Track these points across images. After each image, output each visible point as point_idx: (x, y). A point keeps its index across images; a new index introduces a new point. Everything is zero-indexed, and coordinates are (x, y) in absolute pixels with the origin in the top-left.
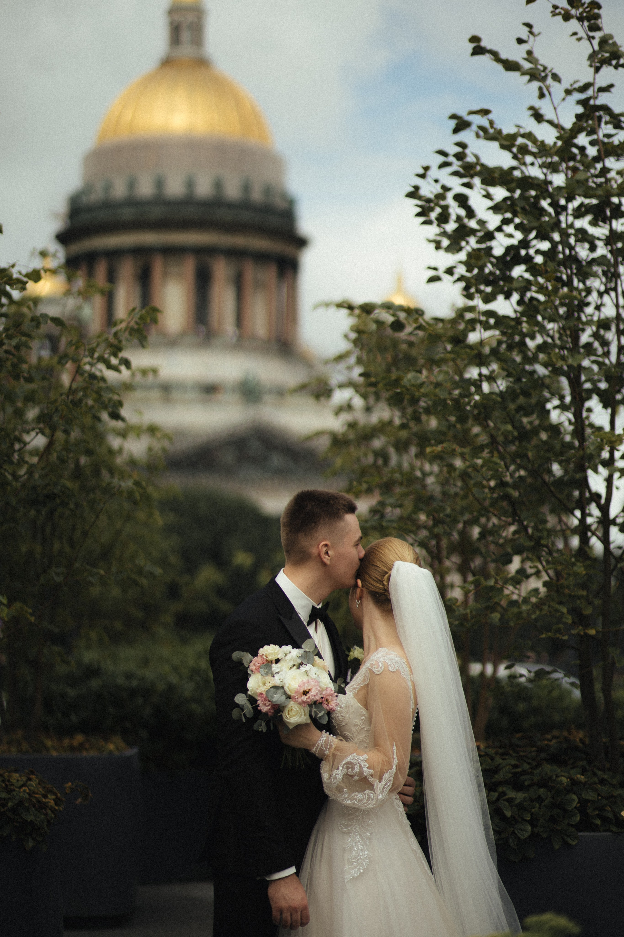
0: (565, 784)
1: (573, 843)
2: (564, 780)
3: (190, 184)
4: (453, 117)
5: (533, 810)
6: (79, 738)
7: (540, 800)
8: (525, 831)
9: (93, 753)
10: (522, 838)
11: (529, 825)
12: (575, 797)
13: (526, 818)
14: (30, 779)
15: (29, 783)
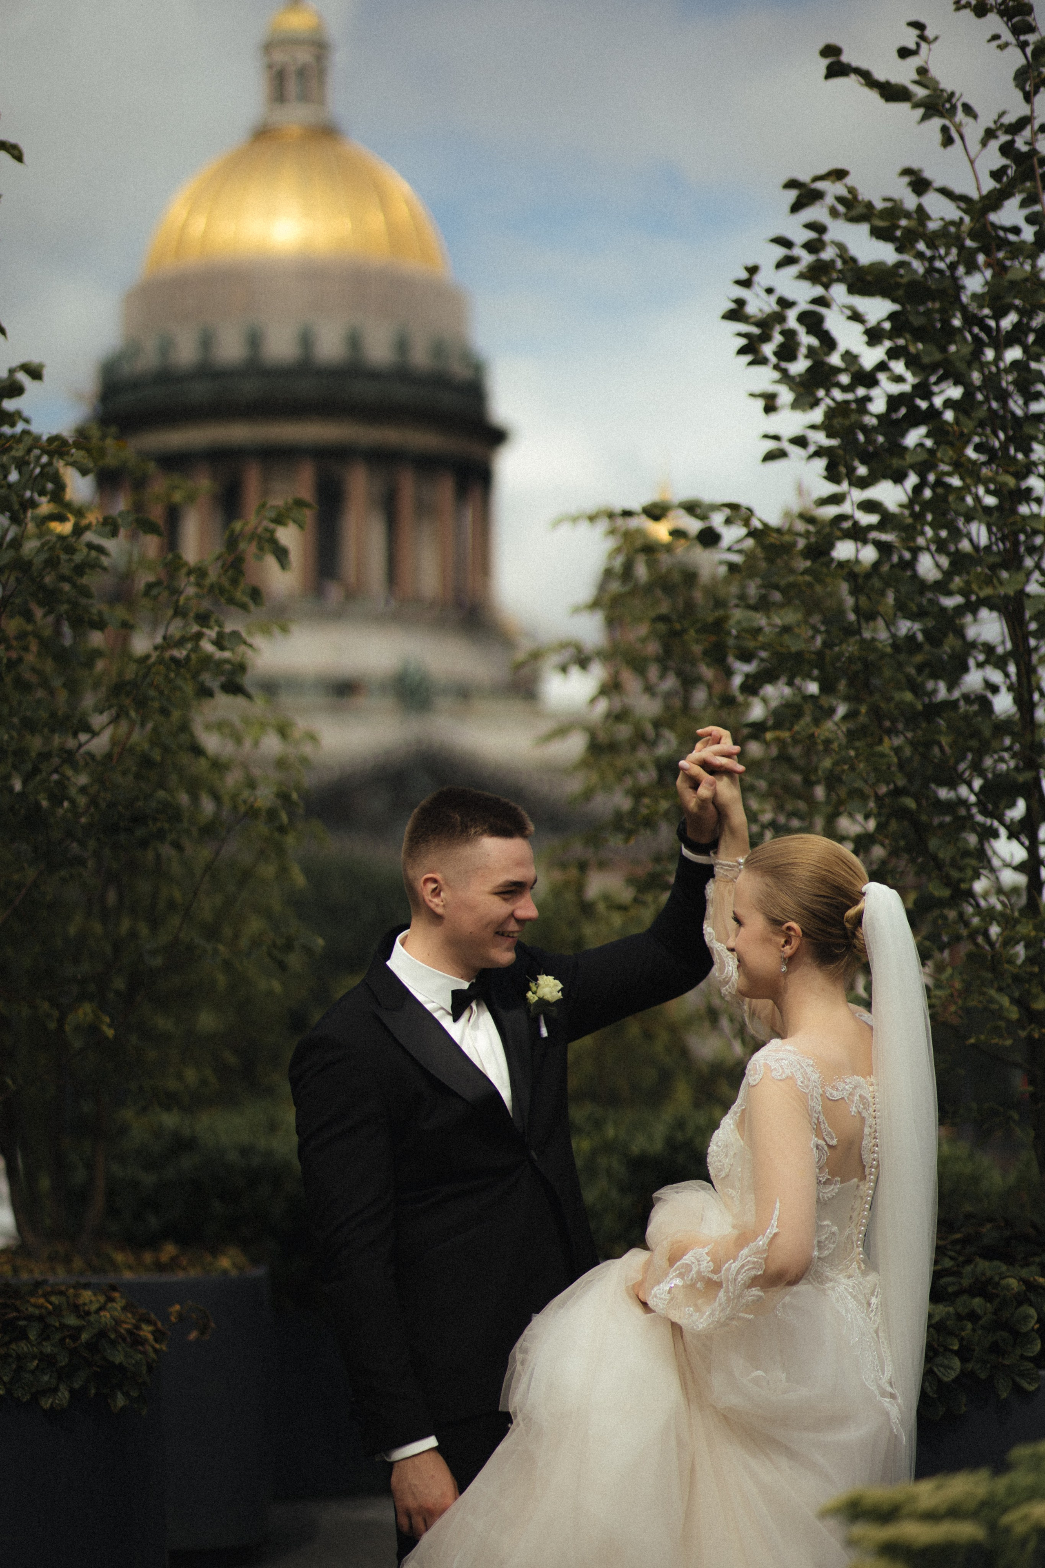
0: (1015, 1289)
1: (1032, 1388)
2: (1013, 1283)
3: (306, 340)
4: (792, 184)
5: (963, 1334)
6: (169, 1250)
7: (973, 1316)
8: (951, 1368)
9: (194, 1273)
10: (946, 1379)
11: (957, 1358)
12: (1032, 1312)
13: (951, 1347)
14: (111, 1300)
15: (110, 1305)
